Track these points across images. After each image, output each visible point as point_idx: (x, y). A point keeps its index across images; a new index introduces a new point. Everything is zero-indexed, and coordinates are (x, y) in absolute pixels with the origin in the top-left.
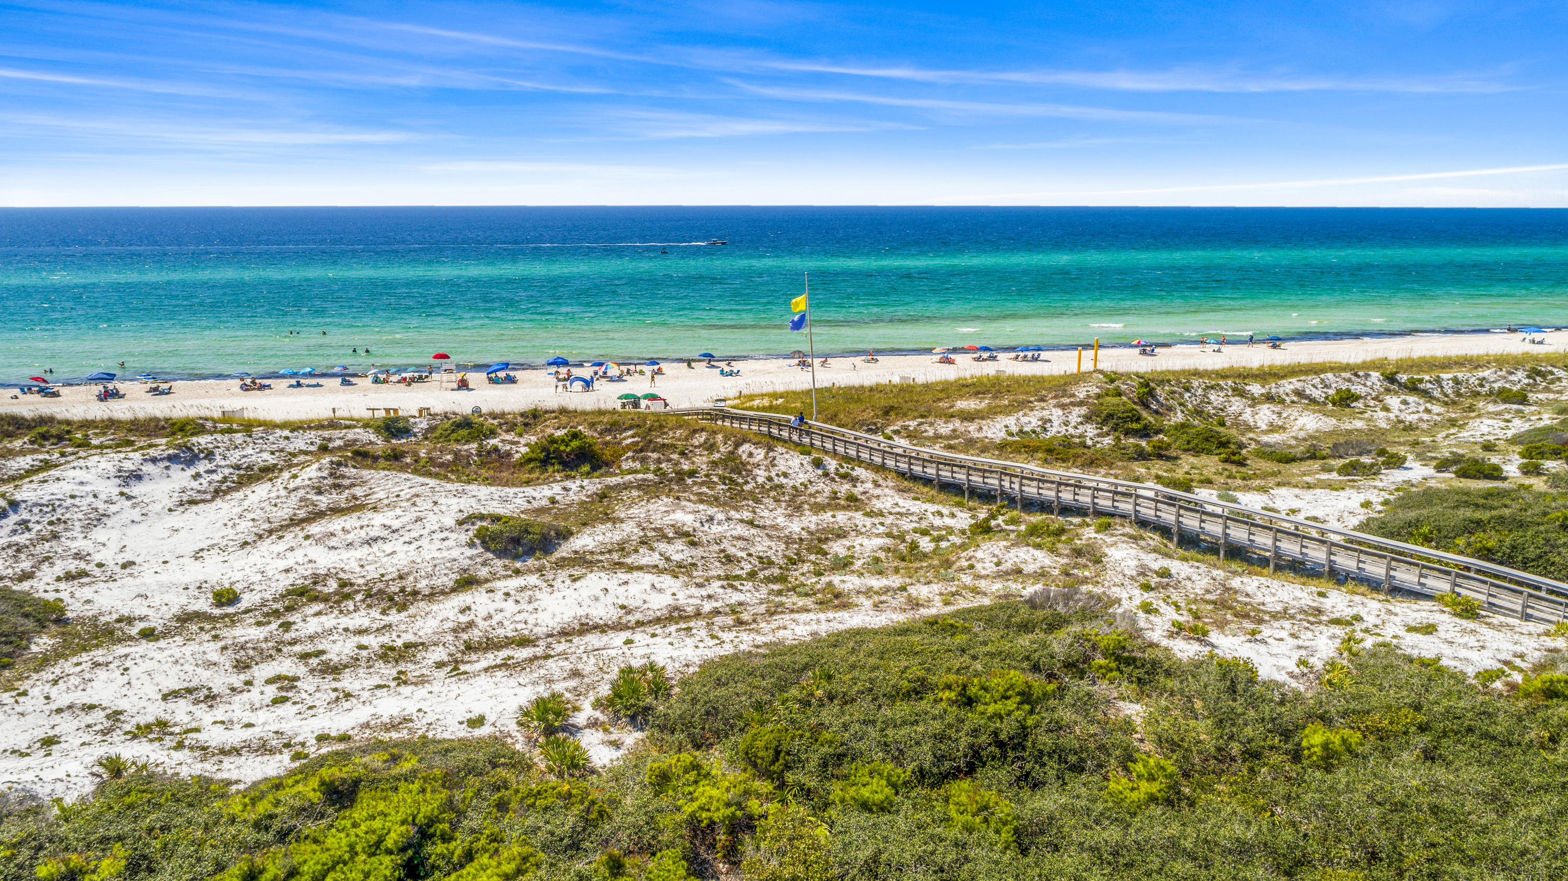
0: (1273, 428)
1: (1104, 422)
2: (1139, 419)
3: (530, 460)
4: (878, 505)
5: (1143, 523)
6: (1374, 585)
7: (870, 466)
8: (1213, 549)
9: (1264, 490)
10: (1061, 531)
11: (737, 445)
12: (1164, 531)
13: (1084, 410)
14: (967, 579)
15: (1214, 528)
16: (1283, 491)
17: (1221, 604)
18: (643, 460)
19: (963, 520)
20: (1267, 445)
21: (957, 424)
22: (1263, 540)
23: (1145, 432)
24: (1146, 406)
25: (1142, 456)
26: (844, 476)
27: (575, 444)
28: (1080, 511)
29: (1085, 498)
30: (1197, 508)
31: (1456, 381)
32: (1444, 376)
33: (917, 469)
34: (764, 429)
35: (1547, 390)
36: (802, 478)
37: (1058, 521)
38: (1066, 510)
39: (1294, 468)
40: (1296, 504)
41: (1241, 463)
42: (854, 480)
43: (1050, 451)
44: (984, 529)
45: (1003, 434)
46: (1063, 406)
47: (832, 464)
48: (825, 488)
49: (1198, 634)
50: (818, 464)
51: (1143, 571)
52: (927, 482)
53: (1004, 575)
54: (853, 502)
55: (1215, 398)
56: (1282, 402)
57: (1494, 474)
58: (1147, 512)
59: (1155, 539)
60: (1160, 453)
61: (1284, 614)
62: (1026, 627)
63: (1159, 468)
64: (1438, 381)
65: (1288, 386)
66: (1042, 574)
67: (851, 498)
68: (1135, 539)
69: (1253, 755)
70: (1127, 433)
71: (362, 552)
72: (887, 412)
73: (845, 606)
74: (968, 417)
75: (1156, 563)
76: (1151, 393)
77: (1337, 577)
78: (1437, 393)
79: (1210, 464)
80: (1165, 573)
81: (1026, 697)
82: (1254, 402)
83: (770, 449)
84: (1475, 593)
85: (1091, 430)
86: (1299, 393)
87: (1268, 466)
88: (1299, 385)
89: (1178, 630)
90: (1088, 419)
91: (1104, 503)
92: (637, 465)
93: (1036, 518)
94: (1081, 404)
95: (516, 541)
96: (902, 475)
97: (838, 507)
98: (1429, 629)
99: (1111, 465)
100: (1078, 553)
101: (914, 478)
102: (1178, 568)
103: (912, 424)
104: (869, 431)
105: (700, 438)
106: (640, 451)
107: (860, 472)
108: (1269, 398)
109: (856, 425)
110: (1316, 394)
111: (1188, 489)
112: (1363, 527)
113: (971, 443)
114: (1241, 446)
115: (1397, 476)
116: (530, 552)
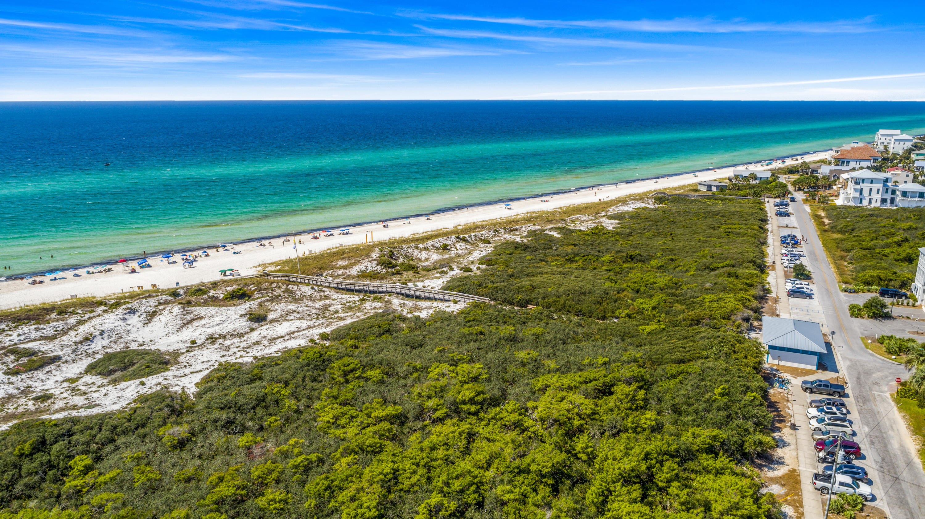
0: (427, 259)
1: (382, 265)
2: (391, 263)
3: (227, 298)
4: (333, 297)
5: (398, 293)
6: (441, 300)
7: (325, 287)
8: (413, 297)
9: (422, 281)
10: (381, 298)
11: (287, 286)
12: (402, 294)
13: (376, 262)
14: (366, 311)
15: (412, 293)
16: (427, 281)
17: (415, 308)
18: (262, 294)
19: (356, 298)
20: (424, 266)
21: (342, 271)
22: (422, 294)
23: (393, 267)
24: (392, 258)
25: (393, 274)
26: (321, 291)
27: (241, 292)
28: (384, 292)
29: (384, 289)
30: (409, 289)
31: (475, 236)
32: (473, 234)
33: (340, 286)
34: (287, 279)
35: (498, 236)
36: (310, 293)
37: (379, 295)
38: (380, 292)
39: (430, 273)
40: (429, 284)
41: (418, 273)
42: (324, 291)
43: (371, 277)
44: (363, 300)
45: (356, 273)
46: (370, 261)
47: (316, 288)
48: (318, 295)
49: (411, 313)
50: (313, 288)
51: (400, 304)
52: (343, 289)
53: (373, 309)
54: (326, 297)
55: (410, 250)
56: (428, 250)
57: (471, 271)
58: (398, 291)
59: (401, 297)
60: (398, 273)
61: (426, 308)
62: (383, 316)
63: (398, 277)
64: (471, 236)
65: (430, 243)
66: (380, 308)
67: (326, 296)
68: (397, 297)
69: (420, 327)
70: (389, 268)
71: (218, 327)
72: (321, 268)
73: (344, 320)
74: (345, 268)
75: (402, 302)
76: (393, 253)
77: (436, 299)
78: (470, 241)
79: (410, 274)
80: (404, 304)
81: (388, 324)
82: (421, 250)
83: (298, 286)
84: (457, 299)
85: (379, 268)
86: (433, 246)
87: (424, 273)
88: (433, 243)
89: (408, 313)
90: (378, 265)
91: (389, 290)
92: (260, 295)
93: (374, 295)
94: (375, 260)
95: (258, 319)
96: (335, 288)
97: (323, 299)
98: (449, 307)
99: (387, 278)
100: (386, 302)
101: (339, 289)
102: (406, 302)
103: (330, 272)
104: (317, 276)
105: (274, 285)
106: (260, 290)
107: (324, 289)
108: (425, 249)
109: (313, 274)
110: (438, 245)
111: (406, 284)
112: (441, 289)
113: (349, 276)
114: (418, 267)
115: (451, 273)
116: (262, 321)
